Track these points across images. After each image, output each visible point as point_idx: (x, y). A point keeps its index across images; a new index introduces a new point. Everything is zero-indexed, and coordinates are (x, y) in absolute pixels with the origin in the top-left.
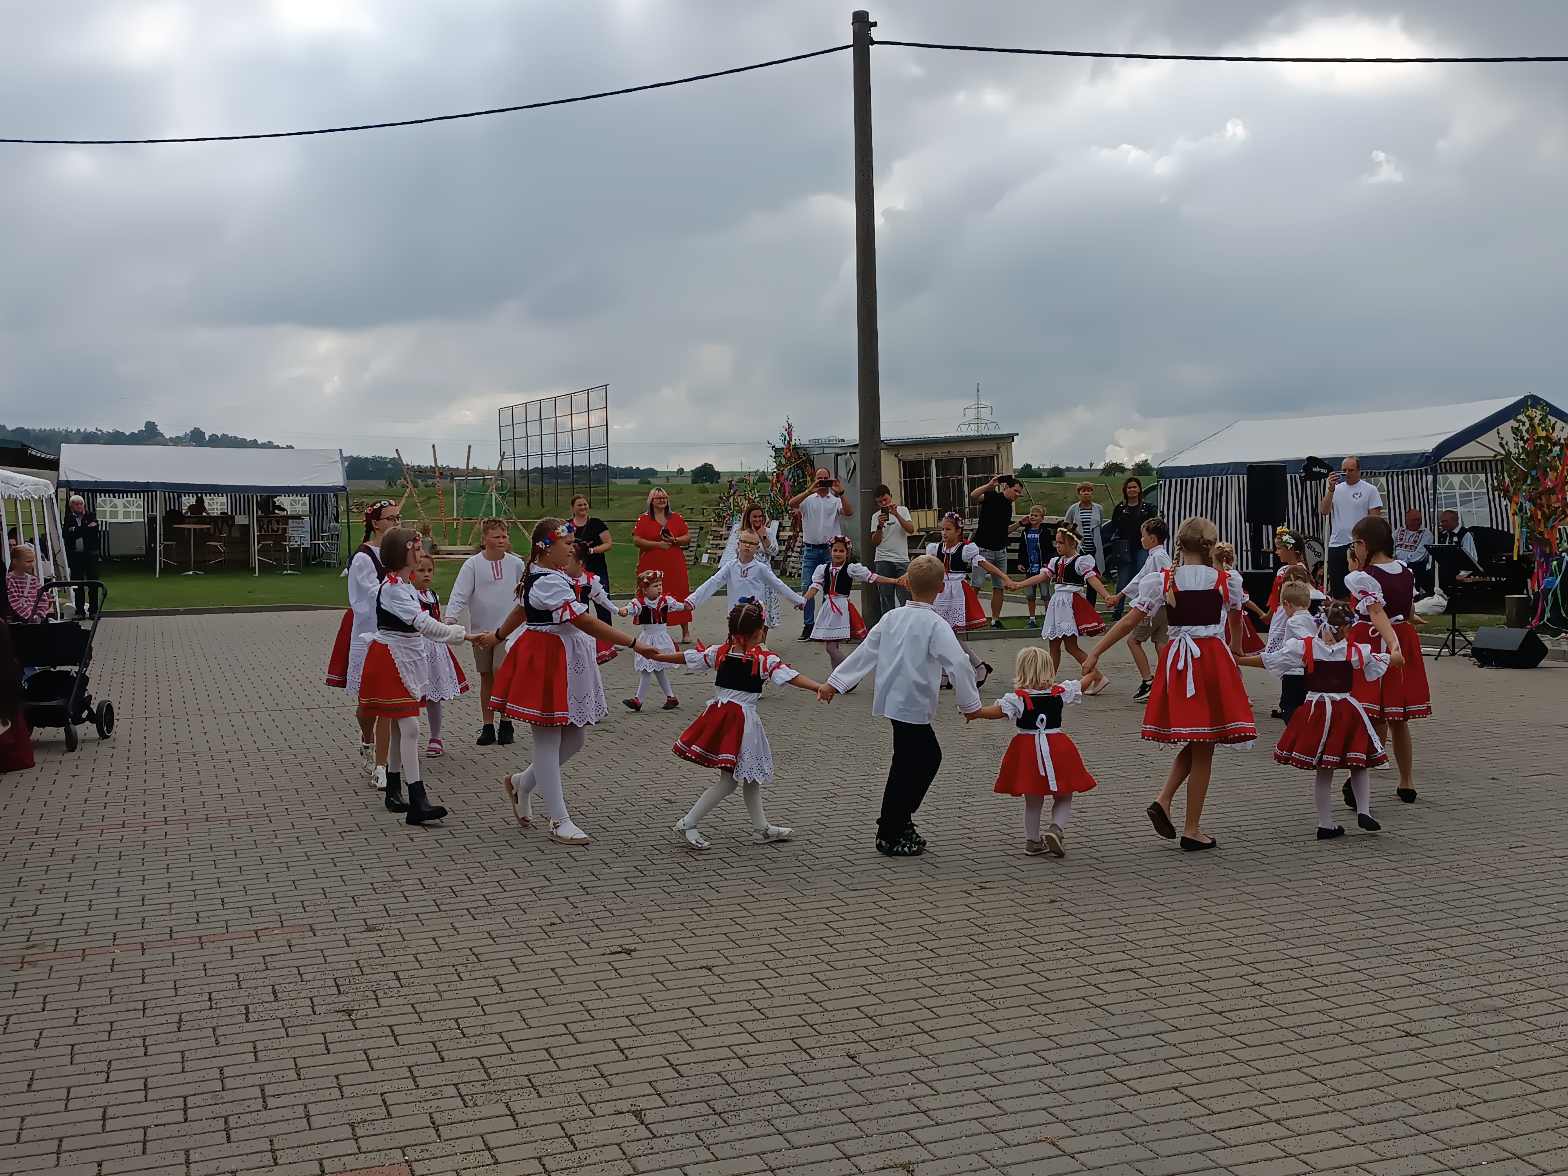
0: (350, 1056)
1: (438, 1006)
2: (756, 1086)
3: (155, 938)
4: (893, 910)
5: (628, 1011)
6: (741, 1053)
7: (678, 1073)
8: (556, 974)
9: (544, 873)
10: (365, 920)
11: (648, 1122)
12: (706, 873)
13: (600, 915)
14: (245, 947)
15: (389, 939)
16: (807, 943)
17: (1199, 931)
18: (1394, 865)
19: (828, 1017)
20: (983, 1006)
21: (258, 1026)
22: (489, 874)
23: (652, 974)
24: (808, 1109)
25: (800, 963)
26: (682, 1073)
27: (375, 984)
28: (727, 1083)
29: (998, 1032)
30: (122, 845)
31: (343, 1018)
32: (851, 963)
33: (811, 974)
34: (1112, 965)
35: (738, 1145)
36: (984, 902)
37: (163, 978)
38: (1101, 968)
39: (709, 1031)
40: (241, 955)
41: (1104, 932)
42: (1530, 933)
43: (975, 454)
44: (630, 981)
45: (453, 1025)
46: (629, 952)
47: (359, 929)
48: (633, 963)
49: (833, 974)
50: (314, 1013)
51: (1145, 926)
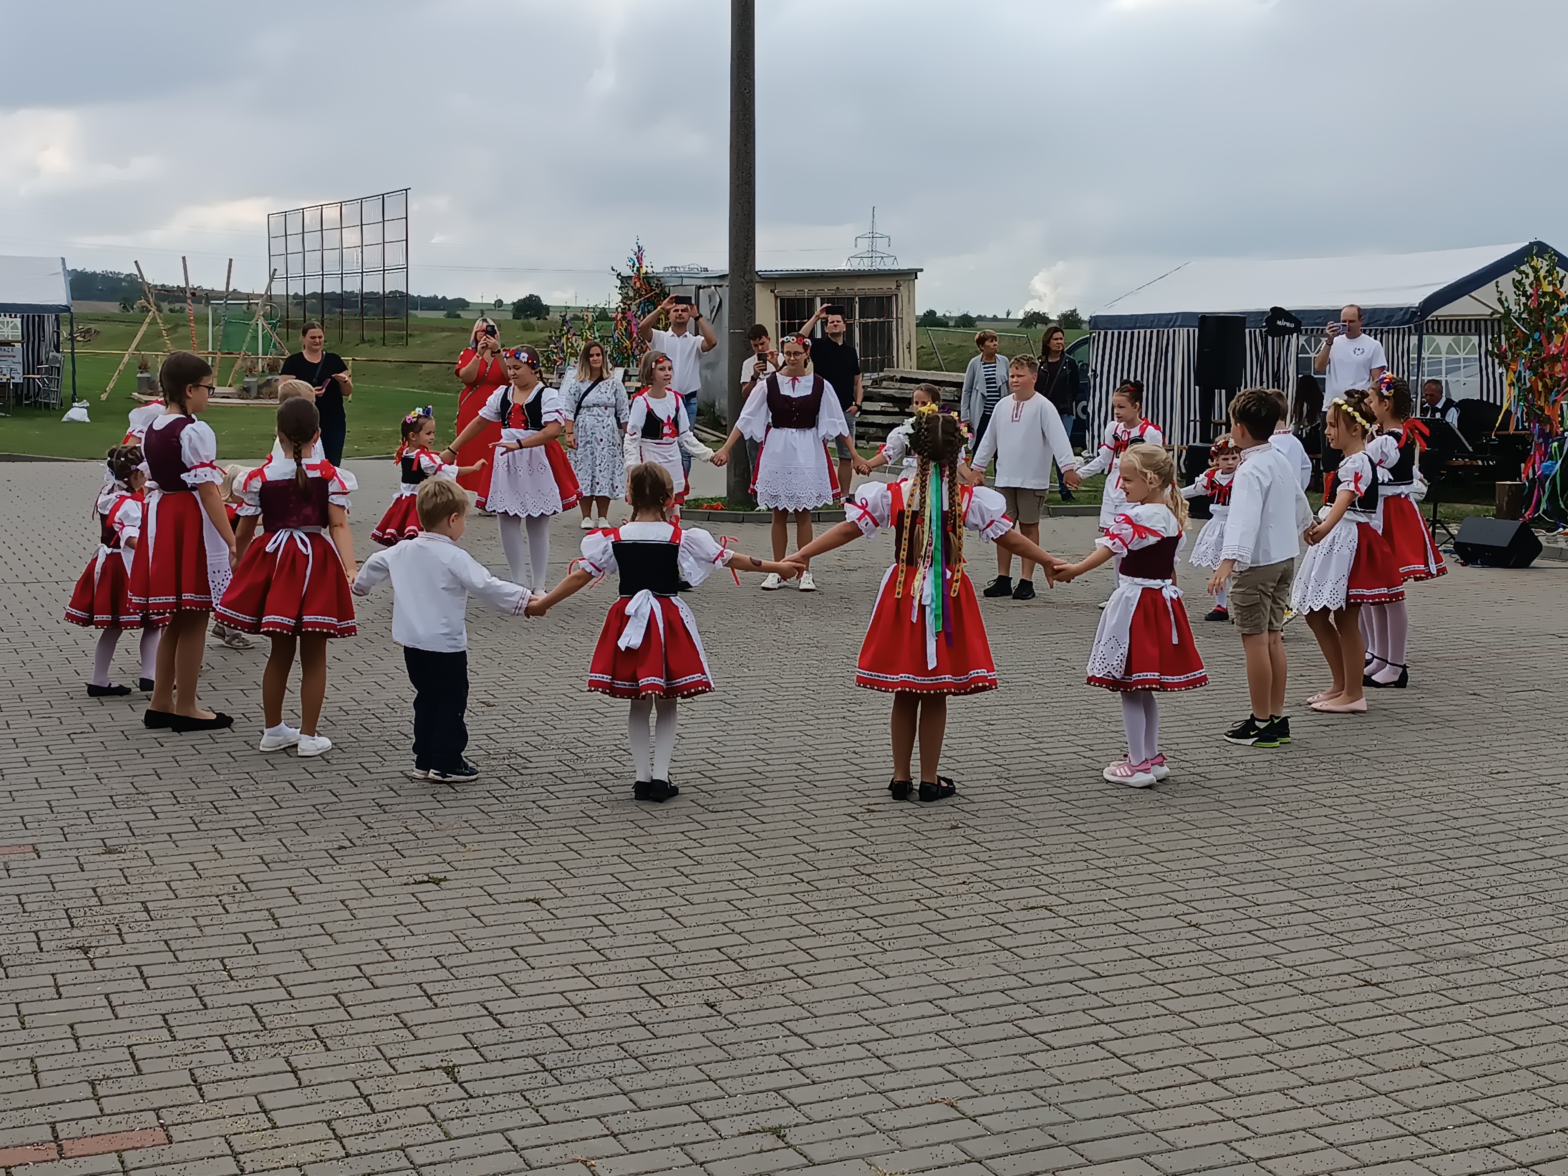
0: (88, 1002)
1: (197, 943)
2: (594, 1038)
4: (763, 835)
5: (436, 951)
6: (576, 1001)
7: (499, 1023)
8: (347, 906)
9: (329, 787)
10: (103, 840)
11: (462, 1080)
12: (535, 790)
13: (401, 837)
15: (134, 863)
16: (657, 873)
17: (1127, 863)
18: (1357, 791)
19: (682, 959)
20: (870, 948)
22: (260, 787)
23: (467, 908)
24: (657, 1065)
25: (648, 896)
26: (504, 1022)
27: (118, 916)
28: (560, 1035)
29: (887, 977)
31: (78, 956)
32: (711, 896)
33: (663, 909)
34: (1024, 902)
35: (573, 1106)
36: (872, 827)
38: (1010, 905)
39: (538, 975)
41: (1013, 863)
42: (1510, 871)
43: (869, 293)
44: (439, 916)
45: (218, 965)
46: (437, 882)
47: (96, 851)
48: (442, 894)
49: (689, 909)
50: (41, 950)
51: (1063, 858)
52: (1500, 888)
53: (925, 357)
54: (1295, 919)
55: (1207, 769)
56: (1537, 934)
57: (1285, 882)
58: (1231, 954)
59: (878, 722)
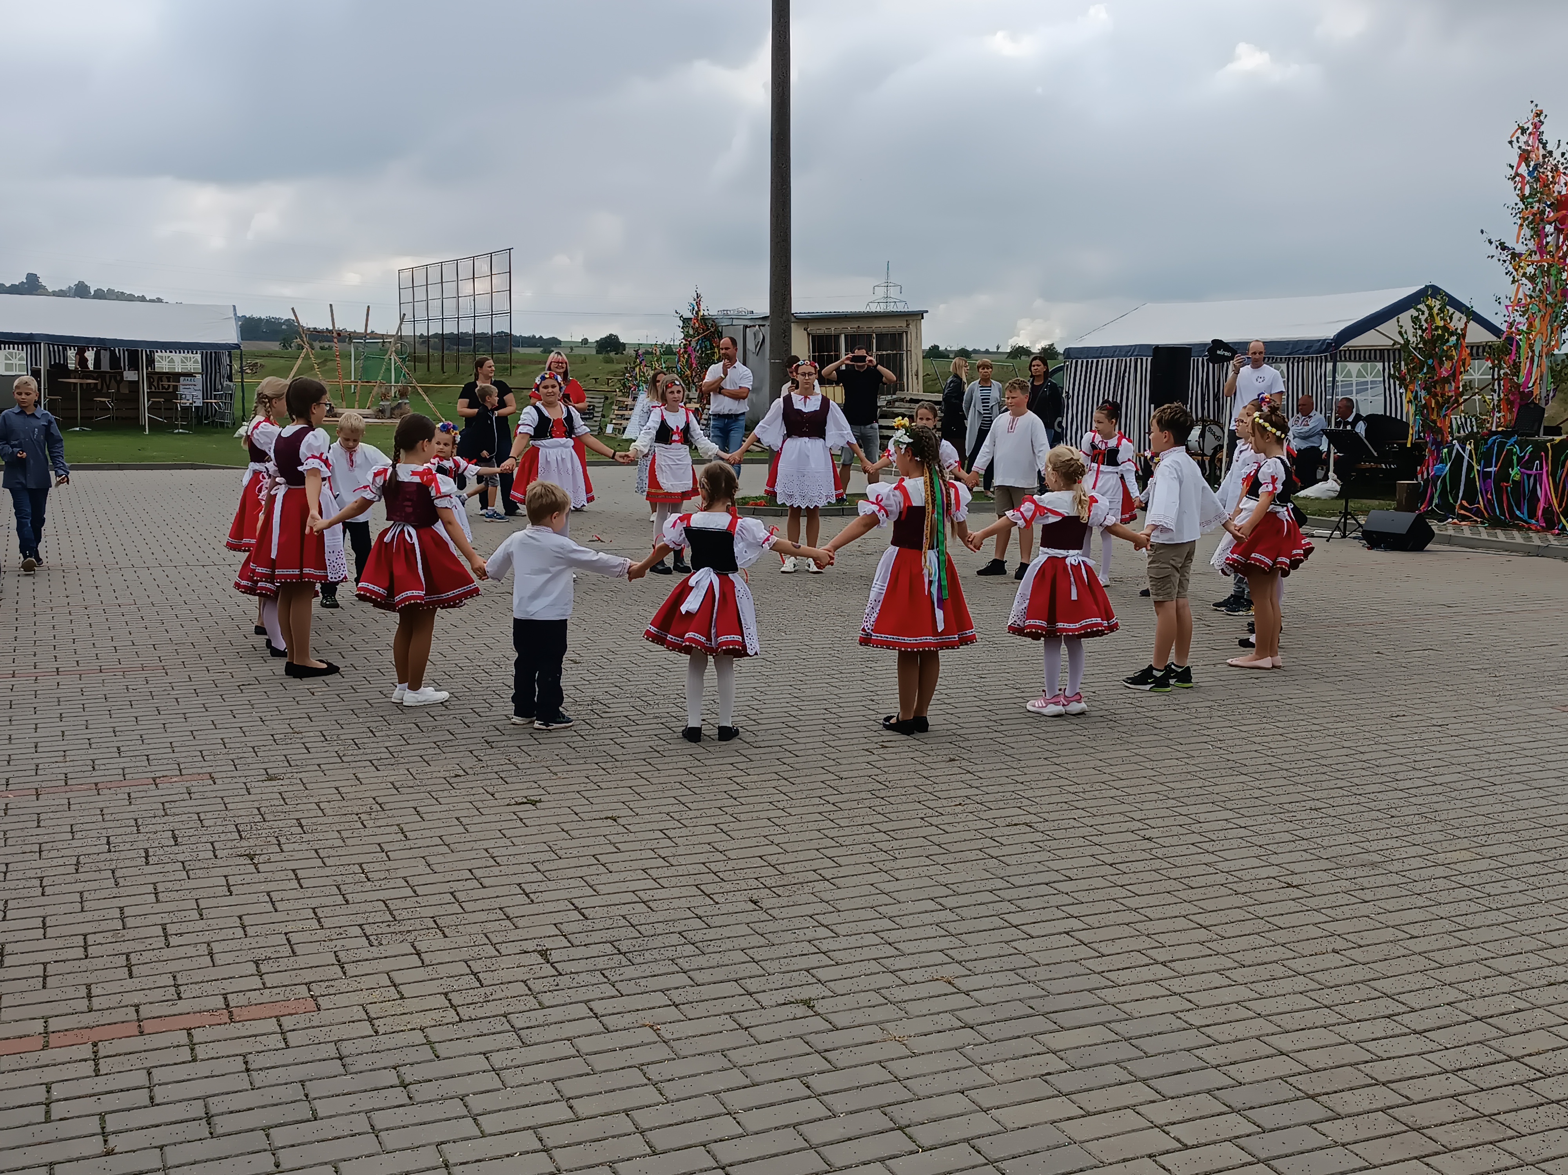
0: (254, 898)
1: (341, 852)
2: (661, 928)
3: (50, 784)
4: (797, 766)
5: (533, 858)
6: (645, 898)
7: (584, 915)
8: (461, 822)
10: (265, 770)
11: (553, 961)
13: (505, 768)
14: (143, 794)
15: (290, 788)
16: (711, 796)
17: (1093, 789)
18: (1281, 731)
19: (731, 865)
20: (883, 856)
21: (158, 868)
22: (392, 727)
23: (557, 824)
25: (704, 815)
26: (587, 915)
27: (277, 830)
28: (632, 926)
29: (897, 880)
30: (13, 694)
31: (245, 862)
32: (755, 815)
33: (716, 825)
35: (643, 982)
36: (886, 758)
37: (59, 822)
38: (997, 822)
39: (615, 877)
40: (139, 801)
41: (1001, 789)
42: (1407, 795)
43: (884, 331)
44: (534, 830)
45: (357, 869)
46: (534, 803)
47: (260, 778)
48: (538, 813)
49: (737, 825)
50: (216, 857)
51: (1041, 784)
52: (1398, 809)
53: (930, 383)
54: (1231, 834)
55: (1159, 713)
56: (1429, 846)
57: (1222, 804)
58: (1178, 861)
59: (890, 676)
